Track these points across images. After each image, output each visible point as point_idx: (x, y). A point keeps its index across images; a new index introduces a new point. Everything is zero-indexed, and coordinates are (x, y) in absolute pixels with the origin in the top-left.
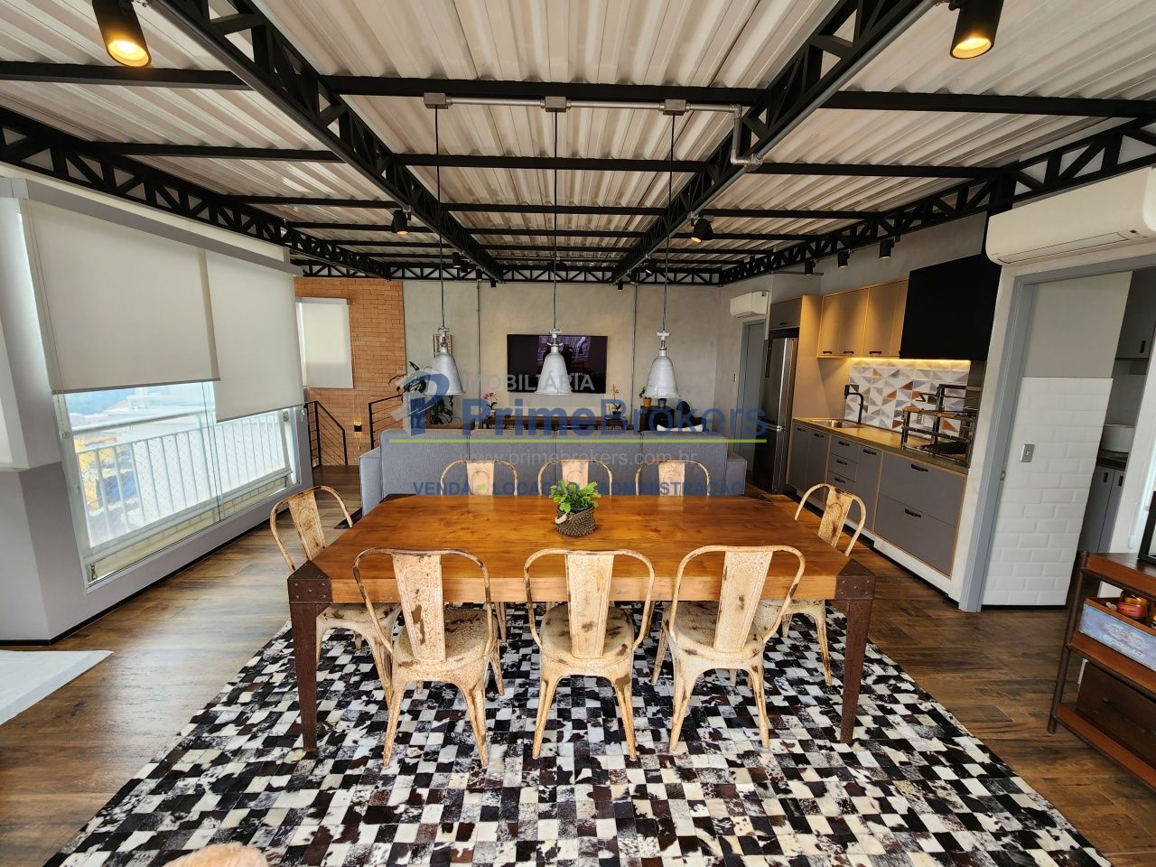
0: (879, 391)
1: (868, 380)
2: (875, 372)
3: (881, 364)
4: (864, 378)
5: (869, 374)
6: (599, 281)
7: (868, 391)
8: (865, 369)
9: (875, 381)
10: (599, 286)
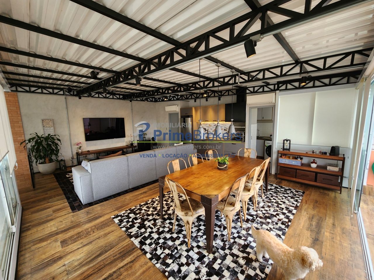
0: (211, 129)
1: (208, 127)
2: (209, 125)
3: (211, 123)
4: (207, 126)
5: (208, 126)
6: (118, 99)
7: (208, 129)
8: (206, 125)
9: (210, 127)
10: (118, 100)
